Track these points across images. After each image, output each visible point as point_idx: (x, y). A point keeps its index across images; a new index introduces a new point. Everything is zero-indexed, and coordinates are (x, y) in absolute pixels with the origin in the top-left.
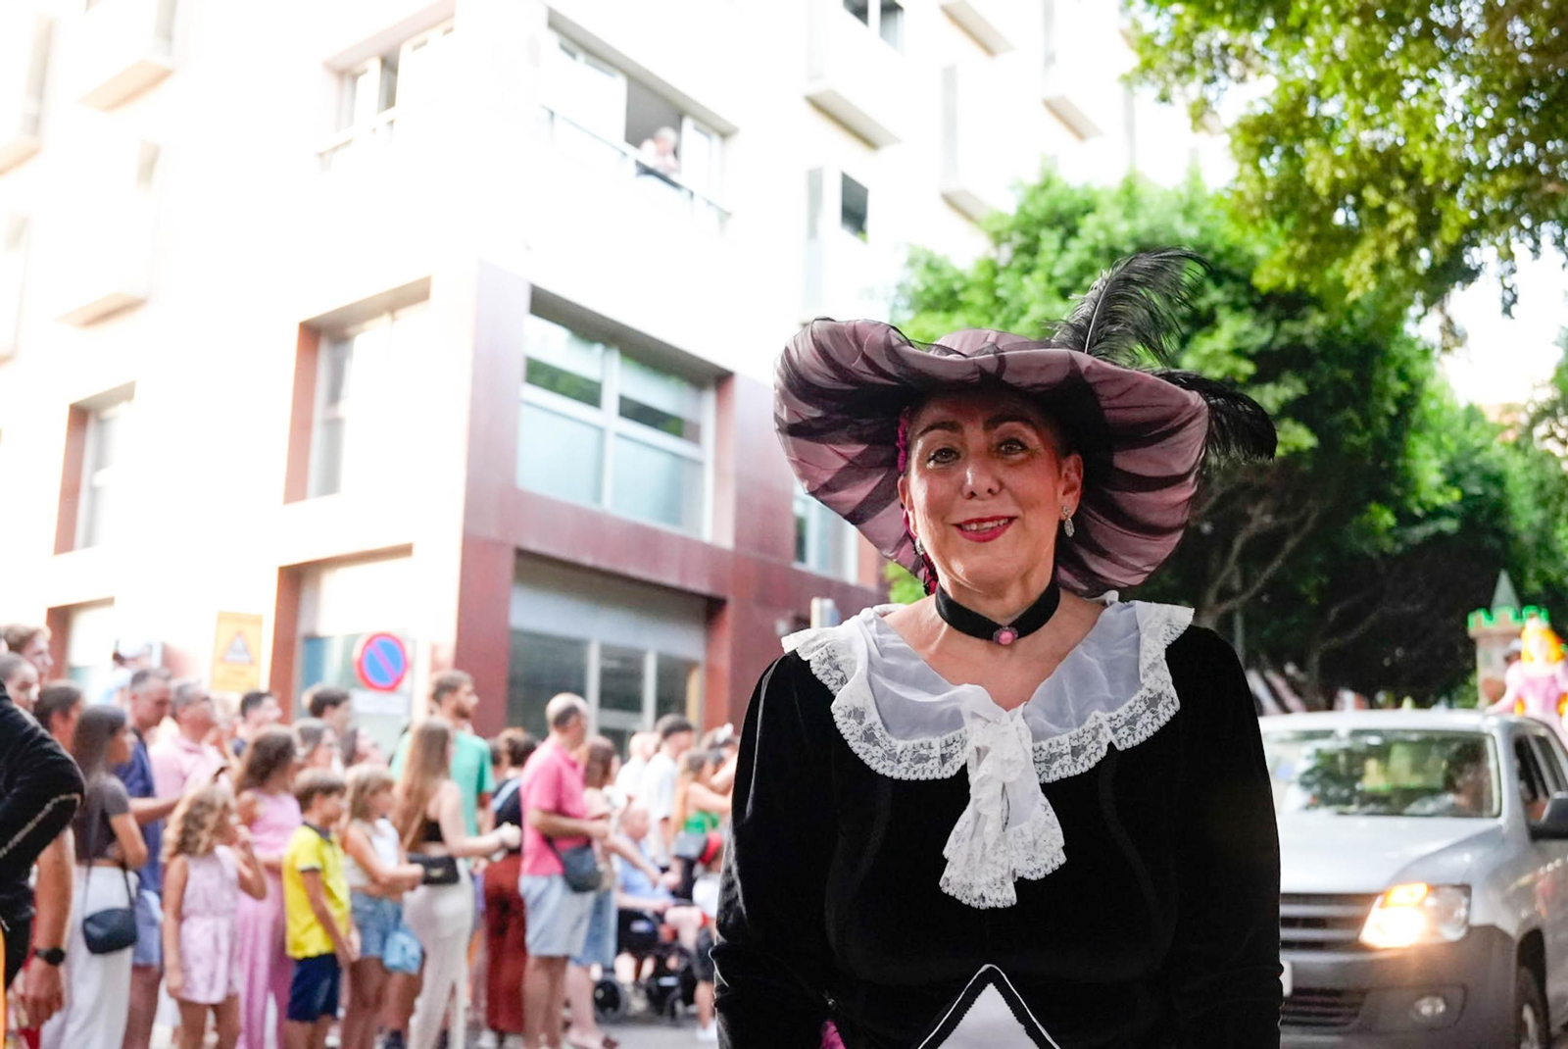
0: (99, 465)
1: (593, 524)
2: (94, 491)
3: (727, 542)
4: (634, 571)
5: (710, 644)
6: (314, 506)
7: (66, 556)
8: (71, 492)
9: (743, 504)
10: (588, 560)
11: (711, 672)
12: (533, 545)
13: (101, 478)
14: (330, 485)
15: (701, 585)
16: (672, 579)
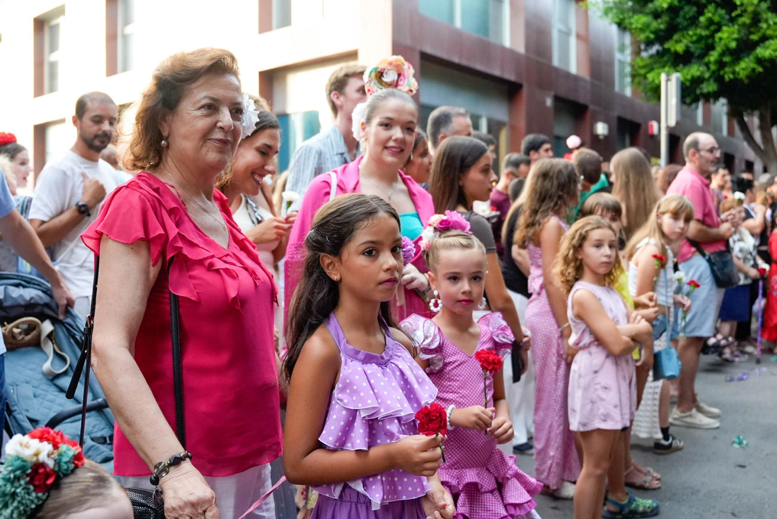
0: (127, 22)
1: (457, 37)
2: (125, 37)
3: (521, 49)
4: (479, 66)
5: (511, 113)
6: (276, 35)
7: (113, 78)
8: (112, 37)
9: (528, 25)
10: (456, 59)
11: (513, 129)
12: (429, 50)
13: (128, 30)
14: (286, 21)
15: (510, 76)
16: (496, 72)
